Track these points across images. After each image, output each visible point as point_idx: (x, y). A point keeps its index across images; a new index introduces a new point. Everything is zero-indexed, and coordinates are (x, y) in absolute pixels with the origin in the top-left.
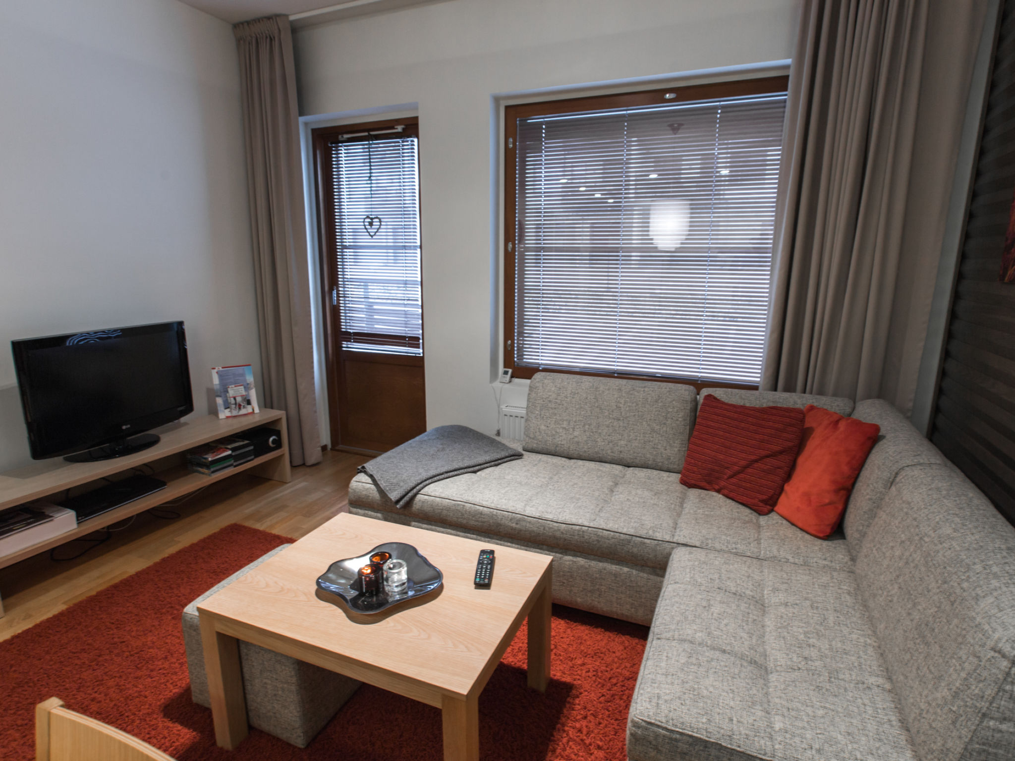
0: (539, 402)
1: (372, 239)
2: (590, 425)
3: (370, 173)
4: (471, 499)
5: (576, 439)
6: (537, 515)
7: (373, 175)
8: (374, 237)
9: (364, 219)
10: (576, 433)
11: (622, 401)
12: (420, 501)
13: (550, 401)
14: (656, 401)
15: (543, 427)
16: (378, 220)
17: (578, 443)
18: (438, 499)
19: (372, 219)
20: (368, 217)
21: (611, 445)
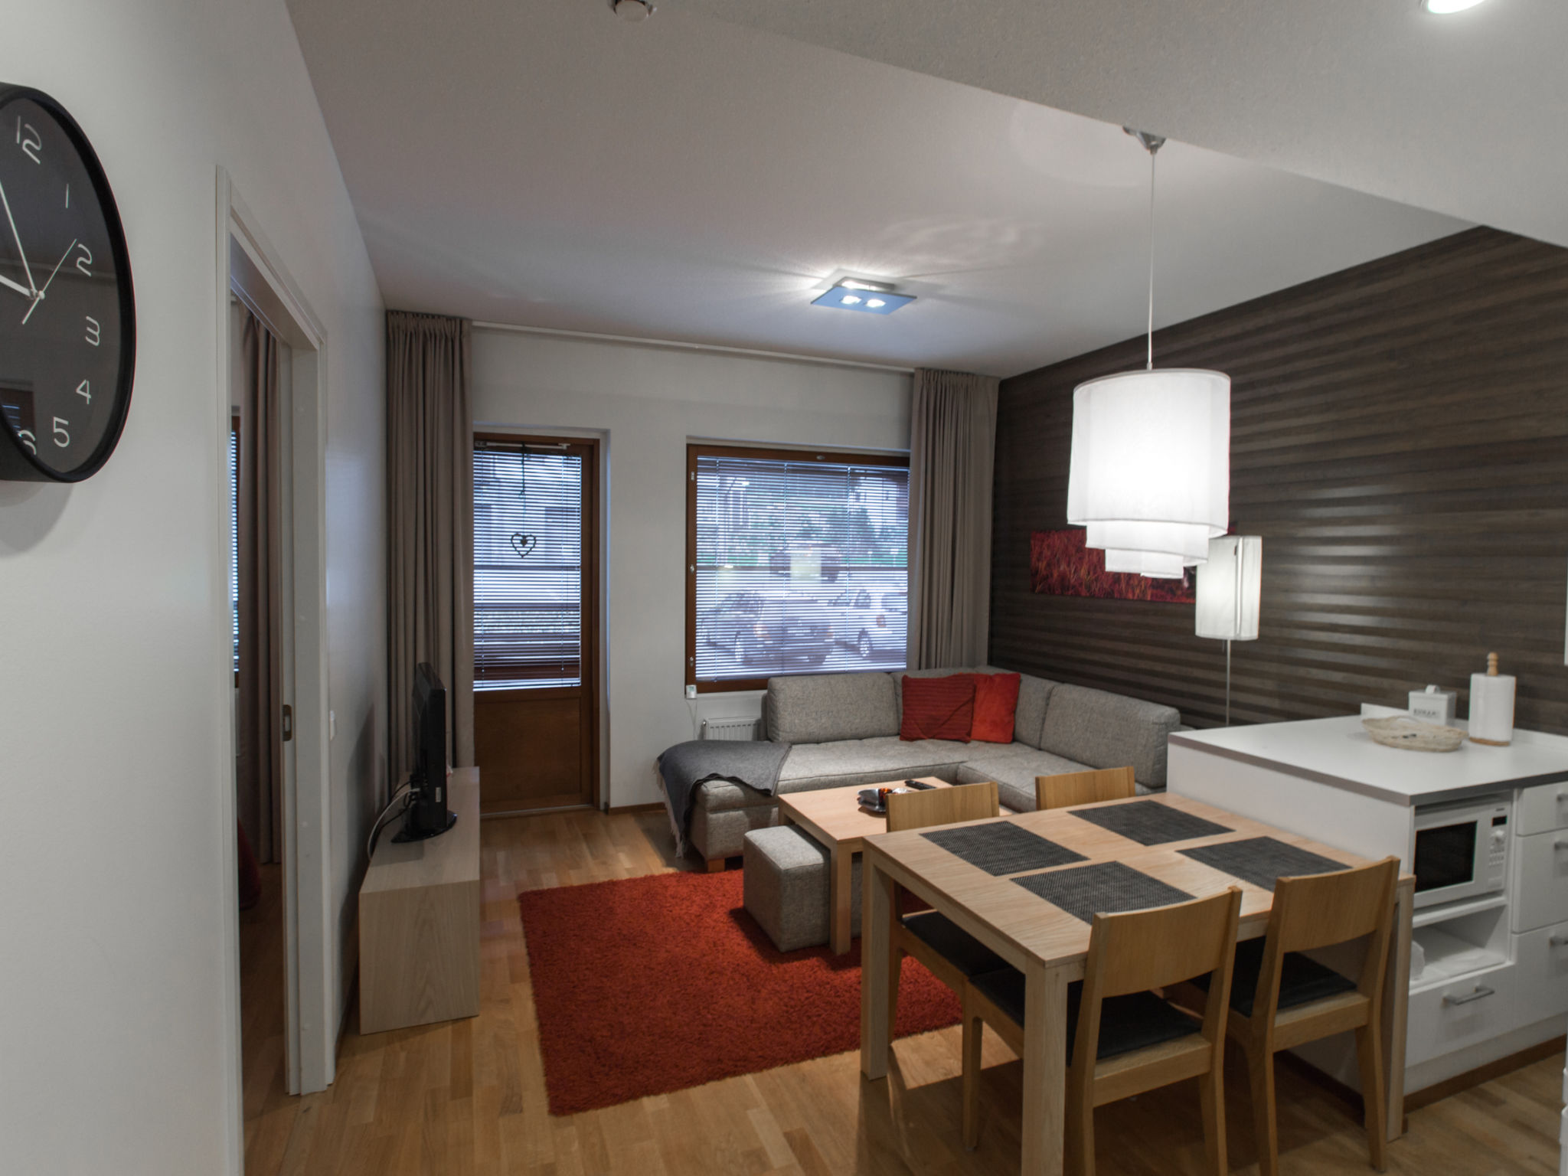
0: (790, 700)
1: (522, 558)
2: (832, 712)
3: (524, 487)
4: (823, 773)
5: (824, 726)
6: (873, 770)
7: (527, 489)
8: (525, 557)
9: (513, 536)
10: (823, 721)
11: (851, 689)
12: (782, 786)
13: (799, 699)
14: (874, 685)
15: (797, 721)
16: (532, 538)
17: (826, 728)
18: (797, 781)
19: (524, 537)
20: (517, 534)
21: (849, 725)
